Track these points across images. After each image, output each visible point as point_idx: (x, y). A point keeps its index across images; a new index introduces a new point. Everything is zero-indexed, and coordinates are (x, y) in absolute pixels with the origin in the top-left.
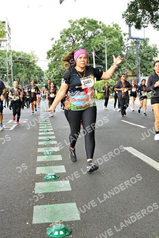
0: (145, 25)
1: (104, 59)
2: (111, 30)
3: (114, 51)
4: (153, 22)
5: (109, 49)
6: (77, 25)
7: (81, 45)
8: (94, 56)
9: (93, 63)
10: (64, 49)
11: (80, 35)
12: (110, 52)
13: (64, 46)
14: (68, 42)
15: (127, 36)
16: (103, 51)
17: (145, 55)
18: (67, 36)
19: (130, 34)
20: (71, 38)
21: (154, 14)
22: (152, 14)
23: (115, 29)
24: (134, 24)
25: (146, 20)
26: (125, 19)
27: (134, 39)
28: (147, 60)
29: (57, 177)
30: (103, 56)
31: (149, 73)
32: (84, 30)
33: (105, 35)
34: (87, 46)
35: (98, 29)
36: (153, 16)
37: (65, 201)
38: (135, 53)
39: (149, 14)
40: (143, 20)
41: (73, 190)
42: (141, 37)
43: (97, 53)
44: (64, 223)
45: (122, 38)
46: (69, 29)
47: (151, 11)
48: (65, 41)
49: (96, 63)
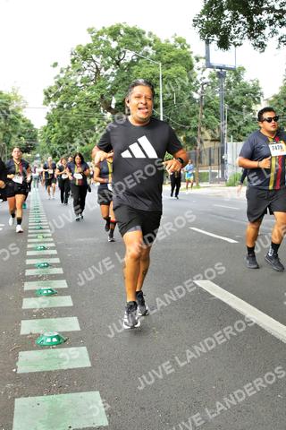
0: (237, 41)
1: (157, 106)
2: (171, 49)
3: (176, 91)
4: (252, 36)
5: (167, 88)
6: (105, 37)
7: (112, 79)
10: (79, 85)
11: (110, 59)
12: (169, 92)
13: (79, 78)
14: (86, 72)
15: (202, 62)
17: (237, 101)
18: (85, 60)
19: (207, 58)
20: (92, 64)
21: (255, 20)
22: (250, 20)
23: (179, 47)
24: (216, 38)
25: (239, 31)
26: (198, 29)
27: (215, 67)
28: (241, 109)
30: (156, 101)
31: (244, 135)
32: (118, 48)
33: (159, 59)
34: (124, 80)
35: (146, 48)
36: (252, 23)
38: (218, 95)
39: (245, 20)
40: (232, 32)
42: (230, 64)
45: (192, 66)
46: (89, 46)
47: (249, 14)
48: (80, 70)
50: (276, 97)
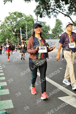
0: (44, 16)
1: (26, 31)
2: (29, 17)
3: (30, 27)
4: (48, 15)
5: (28, 27)
6: (13, 15)
7: (15, 25)
8: (21, 30)
9: (20, 33)
10: (7, 26)
11: (14, 20)
12: (29, 28)
13: (7, 24)
14: (9, 23)
15: (36, 21)
16: (25, 27)
17: (44, 30)
18: (8, 20)
19: (37, 20)
20: (10, 21)
21: (48, 11)
22: (47, 11)
23: (31, 17)
24: (39, 15)
25: (44, 14)
26: (35, 13)
27: (39, 22)
28: (45, 32)
29: (3, 88)
30: (25, 30)
31: (46, 38)
32: (16, 17)
33: (26, 20)
34: (18, 25)
35: (23, 17)
36: (47, 12)
37: (6, 99)
39: (46, 11)
40: (43, 14)
41: (10, 94)
42: (43, 21)
43: (22, 28)
44: (6, 110)
45: (34, 22)
46: (9, 17)
47: (47, 10)
48: (7, 22)
49: (22, 33)
50: (53, 29)
